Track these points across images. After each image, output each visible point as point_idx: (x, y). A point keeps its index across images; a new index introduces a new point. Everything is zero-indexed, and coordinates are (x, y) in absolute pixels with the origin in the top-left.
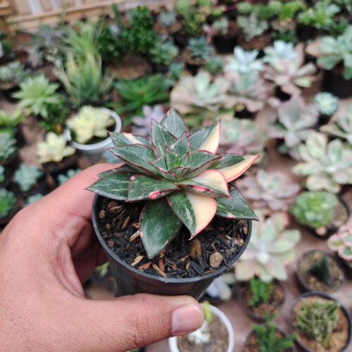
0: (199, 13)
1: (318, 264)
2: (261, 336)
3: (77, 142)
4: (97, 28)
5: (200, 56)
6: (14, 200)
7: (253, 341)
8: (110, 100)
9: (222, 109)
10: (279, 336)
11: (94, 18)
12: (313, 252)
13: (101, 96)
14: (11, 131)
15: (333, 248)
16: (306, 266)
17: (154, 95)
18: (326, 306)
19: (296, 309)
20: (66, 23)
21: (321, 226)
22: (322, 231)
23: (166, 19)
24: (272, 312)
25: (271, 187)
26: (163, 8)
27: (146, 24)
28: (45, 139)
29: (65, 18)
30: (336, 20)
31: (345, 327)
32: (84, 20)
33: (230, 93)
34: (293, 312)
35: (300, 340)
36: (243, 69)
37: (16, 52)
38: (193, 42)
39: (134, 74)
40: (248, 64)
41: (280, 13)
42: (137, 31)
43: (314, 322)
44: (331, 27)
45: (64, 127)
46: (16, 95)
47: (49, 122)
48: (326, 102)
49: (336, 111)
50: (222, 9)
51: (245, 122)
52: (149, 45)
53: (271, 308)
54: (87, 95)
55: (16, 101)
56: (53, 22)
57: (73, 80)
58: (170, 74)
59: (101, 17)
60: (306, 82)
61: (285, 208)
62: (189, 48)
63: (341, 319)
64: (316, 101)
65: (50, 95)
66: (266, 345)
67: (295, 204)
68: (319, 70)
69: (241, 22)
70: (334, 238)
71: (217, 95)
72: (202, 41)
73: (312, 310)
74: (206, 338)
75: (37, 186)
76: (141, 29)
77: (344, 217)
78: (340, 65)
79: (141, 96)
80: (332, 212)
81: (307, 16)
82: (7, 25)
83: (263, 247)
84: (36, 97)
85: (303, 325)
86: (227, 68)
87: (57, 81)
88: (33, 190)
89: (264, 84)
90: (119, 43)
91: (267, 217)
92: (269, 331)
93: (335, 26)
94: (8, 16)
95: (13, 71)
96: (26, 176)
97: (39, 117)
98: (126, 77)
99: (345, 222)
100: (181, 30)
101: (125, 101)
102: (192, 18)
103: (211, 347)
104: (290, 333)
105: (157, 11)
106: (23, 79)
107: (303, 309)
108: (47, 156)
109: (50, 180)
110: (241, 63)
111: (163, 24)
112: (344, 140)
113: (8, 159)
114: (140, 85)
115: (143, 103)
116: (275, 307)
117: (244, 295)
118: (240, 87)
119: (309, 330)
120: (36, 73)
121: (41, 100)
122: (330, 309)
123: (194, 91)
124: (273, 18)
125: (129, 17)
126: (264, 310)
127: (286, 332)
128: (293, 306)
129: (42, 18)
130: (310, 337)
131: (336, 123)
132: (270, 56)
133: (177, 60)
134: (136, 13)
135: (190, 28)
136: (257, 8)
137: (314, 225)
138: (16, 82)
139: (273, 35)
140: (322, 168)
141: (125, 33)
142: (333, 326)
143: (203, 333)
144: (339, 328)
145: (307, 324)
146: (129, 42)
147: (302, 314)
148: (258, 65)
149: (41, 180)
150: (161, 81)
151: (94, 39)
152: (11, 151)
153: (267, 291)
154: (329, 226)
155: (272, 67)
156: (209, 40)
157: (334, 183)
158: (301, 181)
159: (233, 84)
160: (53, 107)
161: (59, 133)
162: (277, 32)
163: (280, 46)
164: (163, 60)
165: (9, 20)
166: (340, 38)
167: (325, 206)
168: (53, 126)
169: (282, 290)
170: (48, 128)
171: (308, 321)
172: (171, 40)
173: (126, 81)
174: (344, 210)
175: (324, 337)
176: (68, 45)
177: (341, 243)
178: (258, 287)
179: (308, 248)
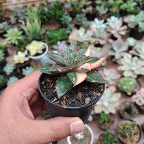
0: (80, 4)
1: (128, 107)
2: (105, 136)
3: (30, 55)
4: (39, 9)
5: (81, 21)
6: (4, 79)
7: (101, 138)
8: (44, 39)
9: (90, 43)
10: (112, 136)
11: (38, 5)
12: (126, 102)
13: (40, 37)
14: (2, 50)
15: (134, 100)
16: (123, 108)
17: (62, 37)
18: (131, 124)
19: (119, 125)
20: (26, 7)
21: (129, 91)
22: (129, 93)
23: (67, 6)
24: (109, 126)
25: (109, 75)
26: (66, 2)
27: (59, 8)
28: (17, 54)
29: (26, 4)
30: (135, 8)
31: (139, 133)
32: (34, 5)
33: (93, 37)
34: (118, 127)
35: (120, 138)
36: (98, 27)
37: (5, 18)
38: (78, 16)
39: (54, 28)
40: (100, 25)
41: (113, 5)
42: (56, 11)
43: (126, 130)
44: (133, 11)
45: (25, 49)
46: (5, 35)
47: (19, 47)
48: (131, 41)
49: (135, 45)
50: (90, 2)
51: (99, 49)
52: (60, 17)
53: (109, 124)
54: (34, 36)
55: (5, 38)
56: (21, 6)
57: (29, 30)
58: (68, 28)
59: (40, 4)
60: (123, 33)
61: (115, 84)
62: (76, 18)
63: (137, 129)
64: (127, 41)
65: (19, 36)
66: (107, 140)
67: (119, 82)
68: (128, 28)
69: (98, 8)
70: (134, 96)
71: (88, 37)
72: (82, 15)
73: (126, 126)
74: (82, 137)
75: (13, 73)
76: (57, 10)
77: (139, 88)
78: (137, 26)
79: (56, 37)
80: (134, 86)
81: (124, 6)
82: (2, 7)
83: (106, 100)
84: (14, 36)
85: (122, 132)
86: (91, 27)
87: (22, 30)
88: (11, 75)
89: (107, 33)
90: (48, 15)
91: (107, 87)
92: (108, 134)
93: (135, 11)
94: (2, 3)
95: (4, 25)
96: (9, 69)
97: (14, 45)
98: (51, 29)
99: (139, 90)
100: (73, 11)
101: (50, 39)
102: (78, 6)
103: (84, 140)
104: (117, 135)
105: (63, 2)
106: (8, 29)
107: (122, 125)
108: (18, 61)
109: (19, 71)
110: (97, 25)
111: (66, 8)
112: (139, 57)
113: (1, 62)
114: (56, 33)
115: (58, 40)
116: (110, 124)
117: (98, 119)
118: (97, 35)
119: (124, 134)
120: (14, 26)
121: (15, 38)
122: (133, 125)
123: (78, 36)
124: (110, 7)
125: (52, 5)
126: (106, 126)
127: (115, 135)
128: (118, 124)
129: (16, 4)
130: (124, 137)
131: (135, 50)
132: (109, 22)
133: (71, 23)
134: (55, 3)
135: (77, 10)
136: (104, 3)
137: (126, 91)
138: (5, 30)
139: (110, 14)
140: (130, 68)
141: (50, 12)
142: (134, 132)
143: (81, 135)
144: (136, 133)
145: (123, 131)
146: (52, 15)
147: (121, 127)
148: (104, 26)
149: (15, 70)
150: (65, 31)
151: (38, 13)
152: (3, 58)
153: (107, 118)
154: (133, 91)
155: (110, 26)
156: (84, 15)
157: (135, 74)
158: (121, 73)
159: (94, 33)
160: (21, 41)
161: (23, 52)
162: (112, 12)
163: (113, 18)
164: (66, 23)
165: (3, 4)
166: (137, 16)
167: (131, 83)
168: (20, 48)
169: (113, 117)
170: (18, 49)
171: (124, 130)
172: (69, 15)
173: (50, 31)
174: (138, 85)
175: (130, 137)
176: (27, 15)
177: (137, 98)
178: (104, 116)
179: (124, 100)
